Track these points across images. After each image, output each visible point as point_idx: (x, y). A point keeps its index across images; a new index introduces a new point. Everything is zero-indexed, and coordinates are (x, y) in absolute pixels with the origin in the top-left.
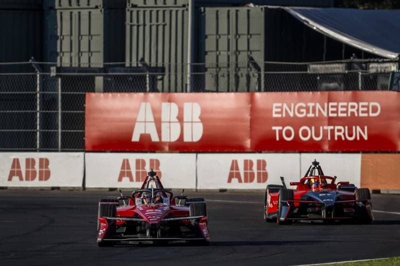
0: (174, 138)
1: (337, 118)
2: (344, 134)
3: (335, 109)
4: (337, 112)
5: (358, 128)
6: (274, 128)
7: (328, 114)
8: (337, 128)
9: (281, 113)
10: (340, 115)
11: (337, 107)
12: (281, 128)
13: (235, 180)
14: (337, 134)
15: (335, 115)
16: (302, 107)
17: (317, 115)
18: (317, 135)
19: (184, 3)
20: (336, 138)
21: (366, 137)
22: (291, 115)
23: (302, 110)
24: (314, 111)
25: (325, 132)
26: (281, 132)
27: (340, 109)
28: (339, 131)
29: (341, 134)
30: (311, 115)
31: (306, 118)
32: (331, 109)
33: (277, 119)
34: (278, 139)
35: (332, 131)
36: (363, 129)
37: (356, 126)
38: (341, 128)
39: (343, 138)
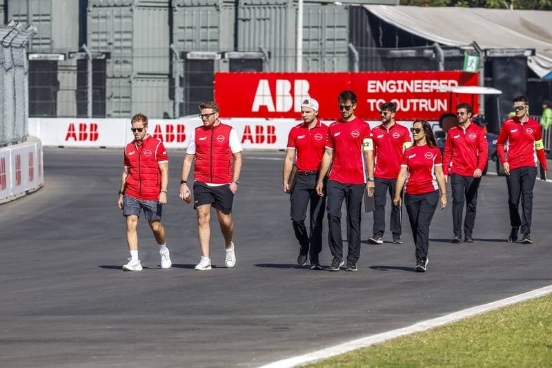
1: (422, 93)
2: (428, 106)
3: (420, 86)
4: (421, 88)
5: (439, 101)
6: (369, 101)
7: (414, 89)
8: (422, 101)
9: (375, 89)
10: (424, 91)
11: (421, 84)
12: (375, 101)
14: (421, 106)
15: (419, 91)
16: (391, 84)
17: (405, 90)
18: (405, 106)
20: (421, 109)
21: (445, 108)
22: (384, 90)
23: (392, 87)
24: (402, 88)
25: (412, 104)
26: (375, 104)
27: (424, 86)
28: (423, 103)
29: (425, 106)
30: (400, 90)
31: (396, 93)
32: (416, 86)
33: (372, 94)
34: (372, 109)
35: (418, 104)
36: (443, 102)
37: (437, 99)
38: (424, 101)
39: (426, 109)
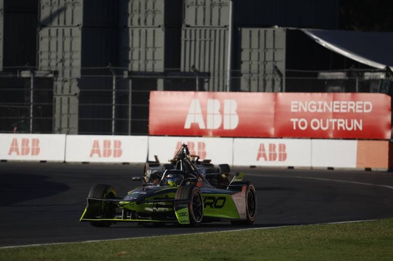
0: (216, 126)
1: (340, 113)
2: (345, 125)
3: (338, 107)
4: (339, 109)
5: (356, 121)
6: (292, 120)
7: (333, 110)
8: (339, 120)
9: (298, 108)
10: (342, 111)
11: (340, 105)
12: (297, 120)
13: (262, 159)
14: (339, 125)
15: (338, 111)
16: (313, 105)
17: (325, 110)
18: (325, 126)
19: (226, 24)
20: (339, 128)
21: (361, 128)
22: (305, 110)
23: (313, 107)
24: (322, 107)
25: (330, 124)
26: (297, 123)
27: (342, 106)
28: (341, 123)
29: (342, 125)
30: (320, 110)
31: (316, 113)
32: (335, 106)
33: (294, 113)
34: (295, 128)
35: (336, 123)
36: (359, 122)
37: (354, 119)
38: (342, 120)
39: (344, 129)
